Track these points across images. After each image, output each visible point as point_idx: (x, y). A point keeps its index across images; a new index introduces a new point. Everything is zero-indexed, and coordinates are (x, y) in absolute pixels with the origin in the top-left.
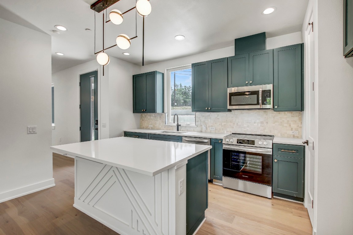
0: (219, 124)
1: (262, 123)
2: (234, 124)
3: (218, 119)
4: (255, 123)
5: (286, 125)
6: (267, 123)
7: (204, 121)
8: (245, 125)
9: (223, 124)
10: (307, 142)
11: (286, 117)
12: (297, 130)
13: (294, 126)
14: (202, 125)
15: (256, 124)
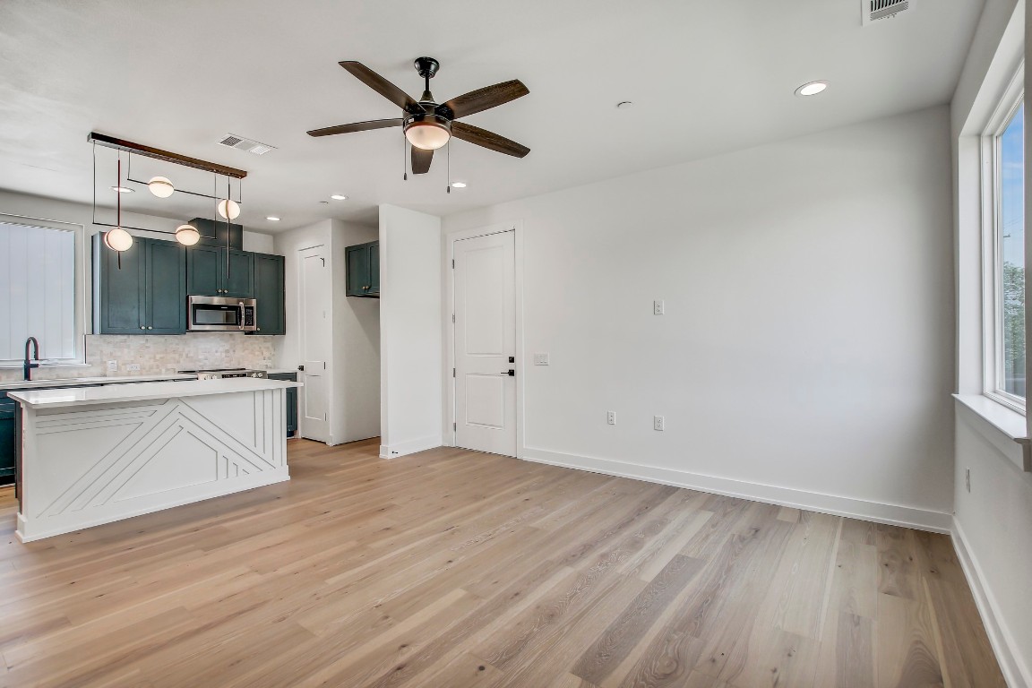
0: (150, 358)
1: (227, 351)
2: (181, 355)
3: (147, 347)
4: (216, 352)
5: (257, 353)
6: (234, 351)
7: (111, 354)
8: (200, 357)
9: (158, 357)
10: (302, 368)
11: (260, 344)
12: (269, 358)
13: (267, 354)
14: (105, 362)
15: (218, 354)
